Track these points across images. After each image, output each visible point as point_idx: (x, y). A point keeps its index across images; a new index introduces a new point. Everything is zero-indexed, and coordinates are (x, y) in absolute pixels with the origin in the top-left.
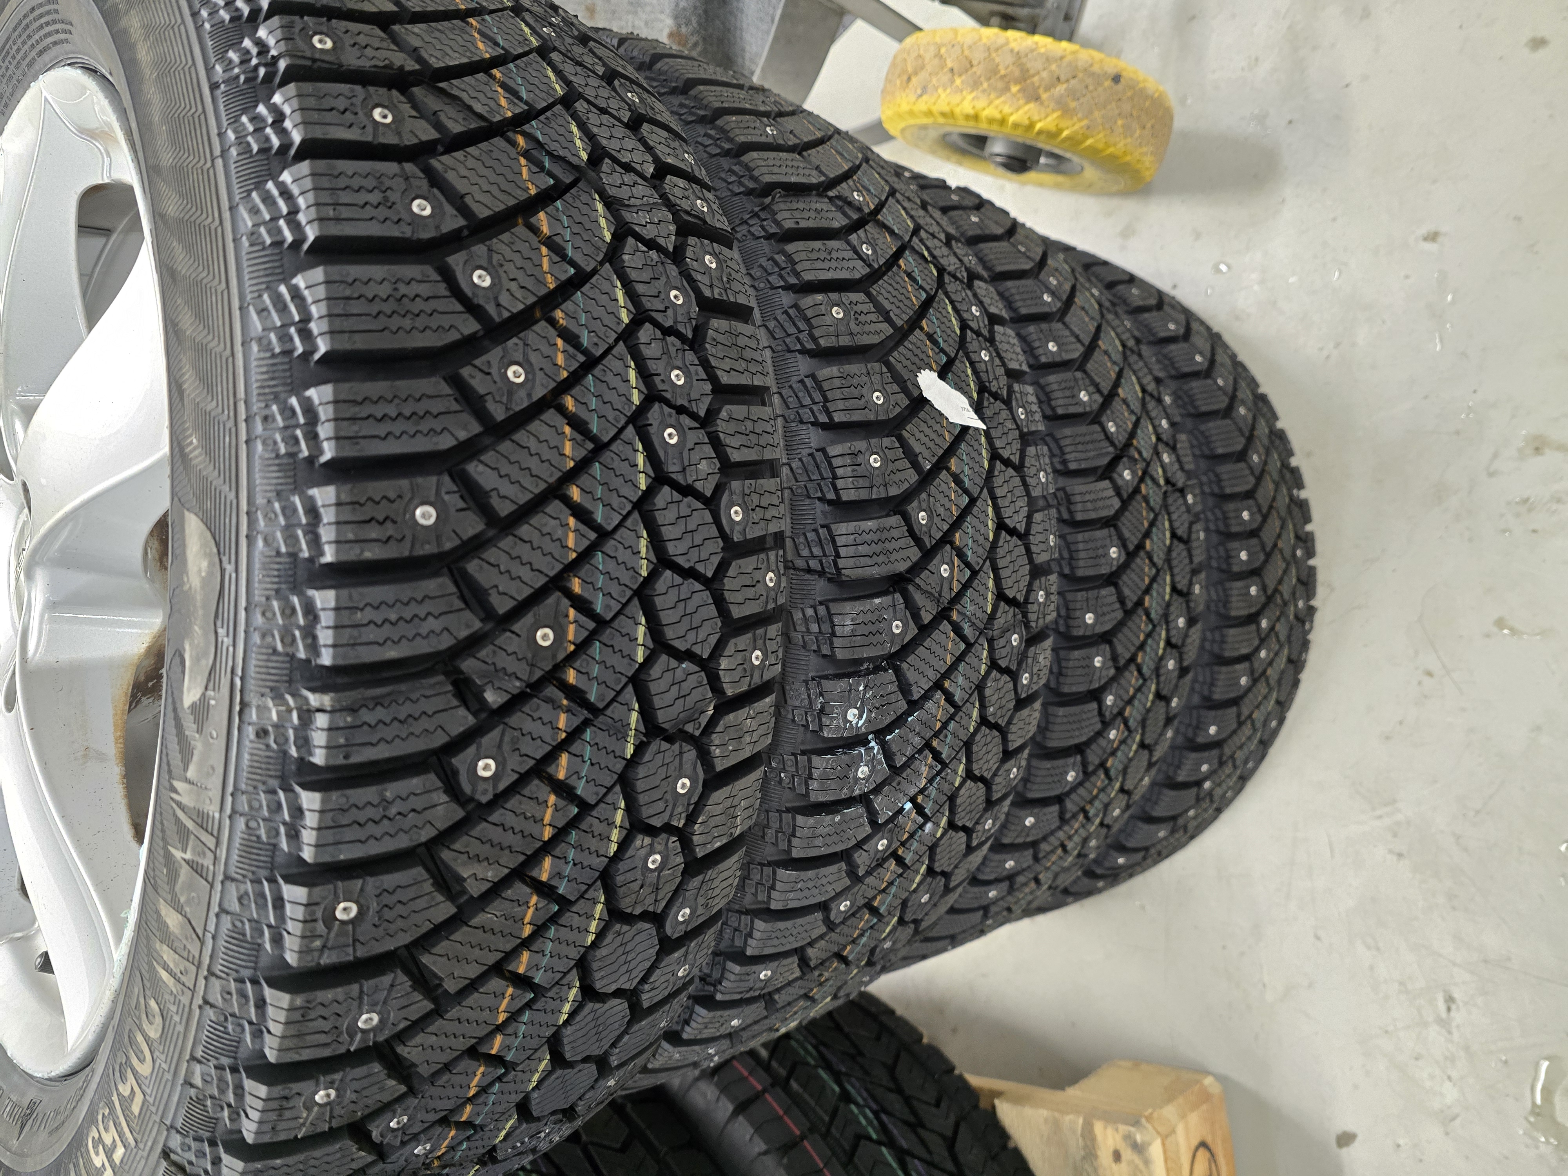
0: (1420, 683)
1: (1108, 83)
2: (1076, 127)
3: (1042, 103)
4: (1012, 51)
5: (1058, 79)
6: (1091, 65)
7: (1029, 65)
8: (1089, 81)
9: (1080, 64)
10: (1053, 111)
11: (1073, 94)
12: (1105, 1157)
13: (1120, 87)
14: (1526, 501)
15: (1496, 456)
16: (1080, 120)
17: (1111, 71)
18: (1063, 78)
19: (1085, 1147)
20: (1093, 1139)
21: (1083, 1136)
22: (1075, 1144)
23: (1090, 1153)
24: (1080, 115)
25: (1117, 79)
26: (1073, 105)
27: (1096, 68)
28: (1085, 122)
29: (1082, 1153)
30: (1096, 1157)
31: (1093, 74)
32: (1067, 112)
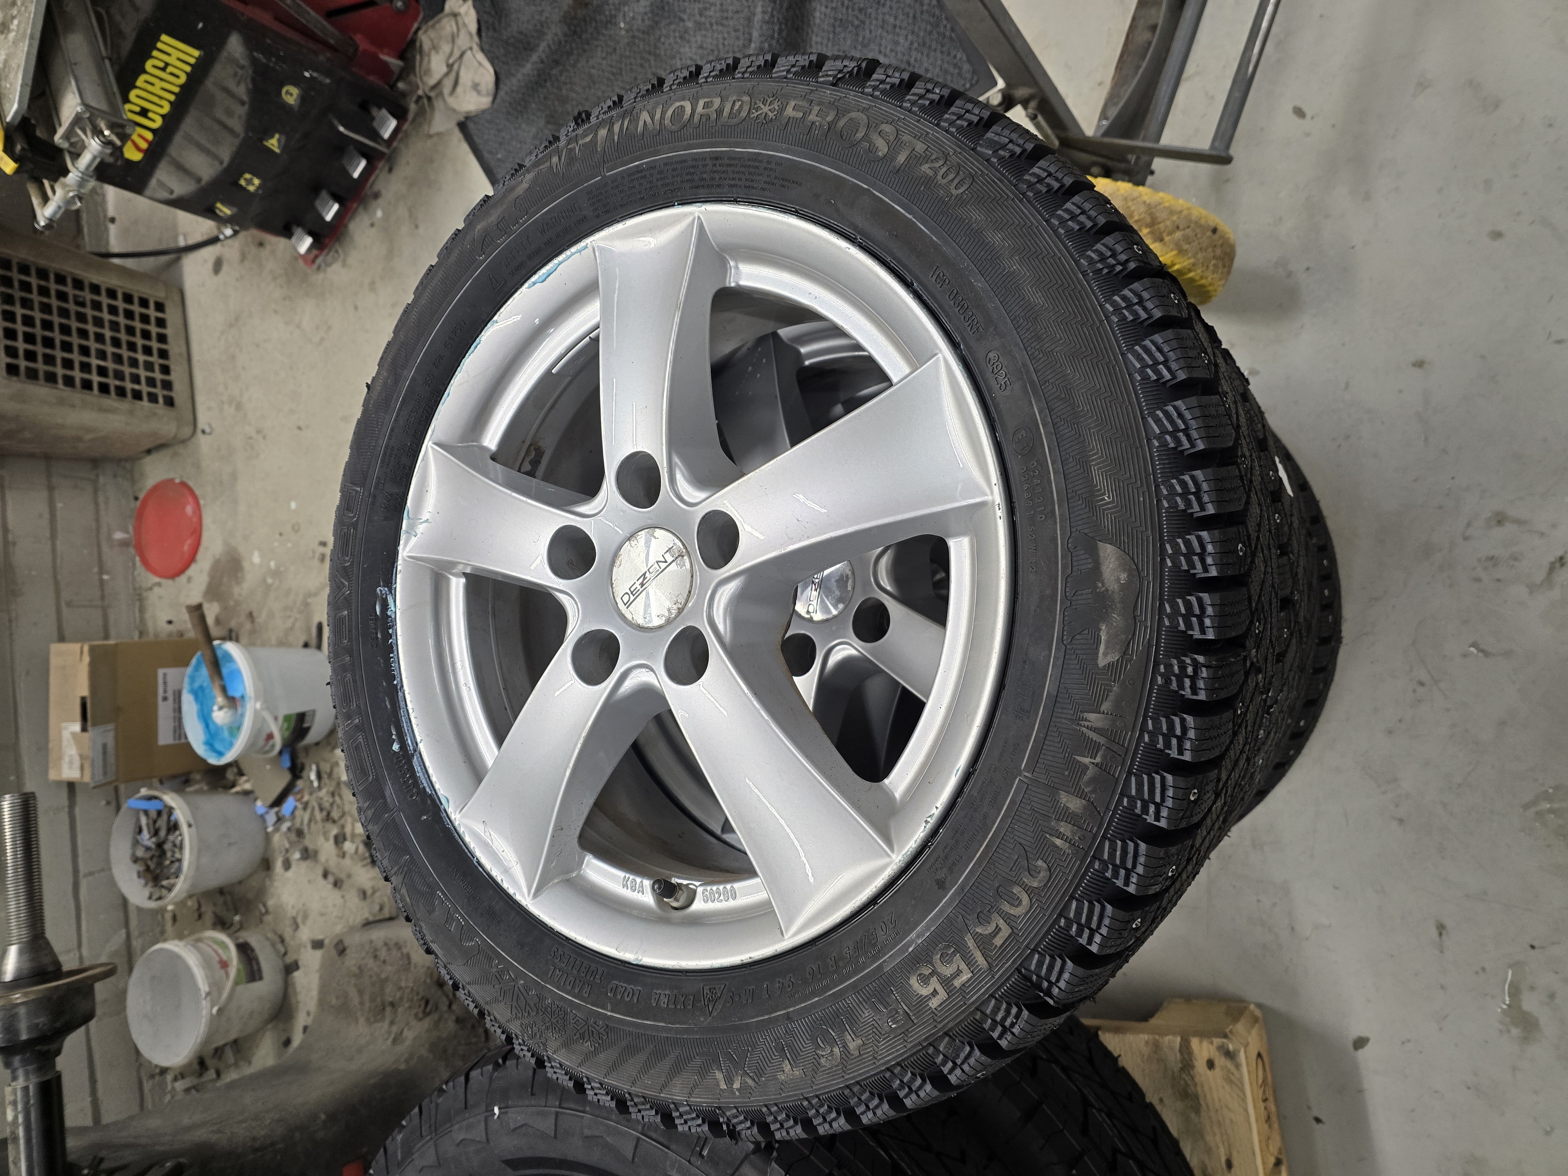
0: (1414, 691)
1: (1209, 233)
2: (1185, 263)
3: (1165, 244)
4: (1144, 202)
5: (1178, 228)
6: (1200, 218)
7: (1158, 215)
8: (1198, 231)
9: (1193, 217)
10: (1172, 250)
11: (1187, 240)
12: (1200, 1065)
13: (1216, 237)
14: (1492, 558)
15: (1469, 525)
16: (1189, 258)
17: (1212, 224)
18: (1181, 227)
19: (1183, 1060)
20: (1190, 1053)
21: (1180, 1051)
22: (1174, 1059)
23: (1187, 1064)
24: (1190, 255)
25: (1215, 231)
26: (1186, 247)
27: (1203, 221)
28: (1192, 261)
29: (1180, 1065)
30: (1193, 1067)
31: (1201, 226)
32: (1181, 252)
